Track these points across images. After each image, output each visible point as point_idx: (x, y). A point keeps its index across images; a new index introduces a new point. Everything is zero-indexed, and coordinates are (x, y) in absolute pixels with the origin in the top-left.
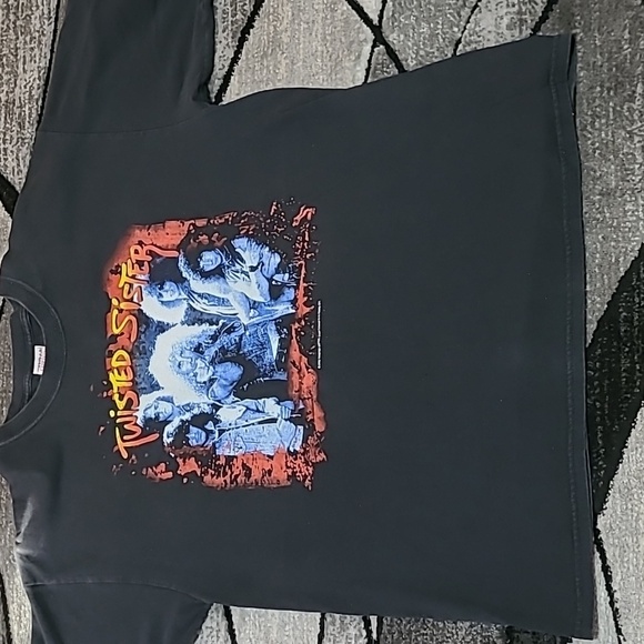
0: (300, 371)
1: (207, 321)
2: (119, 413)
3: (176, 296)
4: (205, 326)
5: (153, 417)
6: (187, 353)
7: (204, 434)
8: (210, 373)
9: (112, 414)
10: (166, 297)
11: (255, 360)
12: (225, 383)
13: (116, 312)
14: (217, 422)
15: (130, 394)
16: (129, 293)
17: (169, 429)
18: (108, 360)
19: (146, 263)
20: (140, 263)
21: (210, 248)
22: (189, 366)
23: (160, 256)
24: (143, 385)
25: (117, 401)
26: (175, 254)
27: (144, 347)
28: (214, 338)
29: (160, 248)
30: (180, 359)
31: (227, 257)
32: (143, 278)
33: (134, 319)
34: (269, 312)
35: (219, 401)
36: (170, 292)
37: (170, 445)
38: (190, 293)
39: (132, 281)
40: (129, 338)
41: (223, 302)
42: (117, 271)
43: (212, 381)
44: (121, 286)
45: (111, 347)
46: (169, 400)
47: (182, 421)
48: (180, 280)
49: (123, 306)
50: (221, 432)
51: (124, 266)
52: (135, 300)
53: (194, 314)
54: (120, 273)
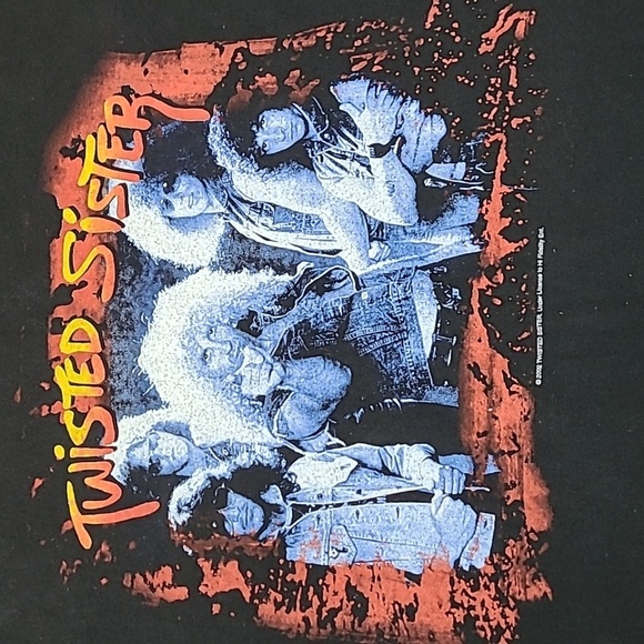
0: (489, 388)
1: (270, 264)
2: (74, 453)
3: (200, 206)
4: (266, 276)
5: (147, 464)
6: (223, 333)
7: (259, 512)
8: (275, 378)
9: (59, 452)
10: (180, 209)
11: (379, 355)
12: (308, 402)
13: (70, 238)
14: (289, 488)
15: (98, 414)
16: (100, 198)
17: (182, 493)
18: (52, 338)
19: (137, 136)
20: (125, 135)
21: (281, 101)
22: (225, 360)
23: (167, 120)
24: (125, 396)
25: (71, 427)
26: (202, 115)
27: (129, 315)
28: (286, 301)
29: (168, 102)
30: (205, 344)
31: (319, 124)
32: (130, 166)
33: (108, 253)
34: (415, 248)
35: (296, 443)
36: (189, 197)
37: (183, 528)
38: (234, 202)
39: (105, 172)
40: (99, 294)
41: (308, 223)
42: (76, 152)
43: (278, 395)
44: (82, 182)
45: (60, 312)
46: (181, 431)
47: (212, 478)
48: (210, 172)
49: (87, 224)
50: (299, 511)
51: (90, 140)
52: (113, 213)
53: (238, 247)
54: (82, 155)
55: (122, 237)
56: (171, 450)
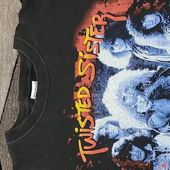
1: (147, 67)
2: (81, 130)
3: (123, 49)
4: (146, 71)
5: (105, 135)
6: (131, 91)
7: (143, 153)
8: (149, 106)
9: (76, 130)
10: (116, 50)
12: (161, 115)
13: (81, 61)
14: (154, 145)
15: (89, 117)
16: (90, 48)
17: (116, 145)
18: (75, 93)
19: (103, 27)
20: (99, 27)
21: (151, 11)
22: (131, 100)
23: (112, 21)
24: (98, 112)
25: (80, 122)
26: (124, 18)
27: (99, 85)
28: (153, 79)
29: (113, 15)
30: (124, 94)
31: (165, 18)
32: (100, 37)
33: (93, 65)
35: (157, 129)
36: (120, 46)
38: (135, 46)
39: (92, 39)
40: (90, 79)
41: (161, 52)
42: (83, 34)
43: (150, 112)
44: (85, 43)
45: (78, 85)
46: (116, 124)
47: (126, 140)
48: (127, 37)
49: (86, 56)
51: (88, 29)
52: (94, 52)
53: (136, 61)
54: (85, 34)
55: (97, 60)
56: (113, 130)
